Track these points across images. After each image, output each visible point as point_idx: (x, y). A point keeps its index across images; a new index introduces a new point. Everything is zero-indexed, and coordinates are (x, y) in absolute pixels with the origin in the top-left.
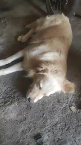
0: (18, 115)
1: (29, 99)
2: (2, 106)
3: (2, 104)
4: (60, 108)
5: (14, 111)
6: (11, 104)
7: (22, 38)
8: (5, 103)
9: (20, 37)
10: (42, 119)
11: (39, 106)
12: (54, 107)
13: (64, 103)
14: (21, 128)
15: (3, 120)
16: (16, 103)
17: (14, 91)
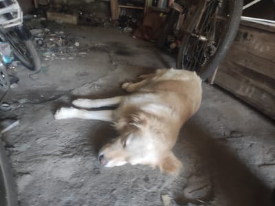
0: (74, 176)
1: (102, 156)
2: (57, 155)
3: (57, 153)
4: (145, 191)
5: (72, 168)
6: (71, 157)
7: (130, 86)
8: (64, 153)
9: (127, 84)
10: (107, 196)
11: (112, 174)
12: (135, 185)
13: (155, 185)
14: (69, 196)
15: (47, 175)
16: (79, 159)
17: (86, 142)
